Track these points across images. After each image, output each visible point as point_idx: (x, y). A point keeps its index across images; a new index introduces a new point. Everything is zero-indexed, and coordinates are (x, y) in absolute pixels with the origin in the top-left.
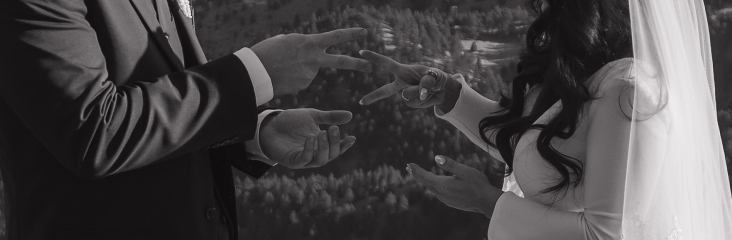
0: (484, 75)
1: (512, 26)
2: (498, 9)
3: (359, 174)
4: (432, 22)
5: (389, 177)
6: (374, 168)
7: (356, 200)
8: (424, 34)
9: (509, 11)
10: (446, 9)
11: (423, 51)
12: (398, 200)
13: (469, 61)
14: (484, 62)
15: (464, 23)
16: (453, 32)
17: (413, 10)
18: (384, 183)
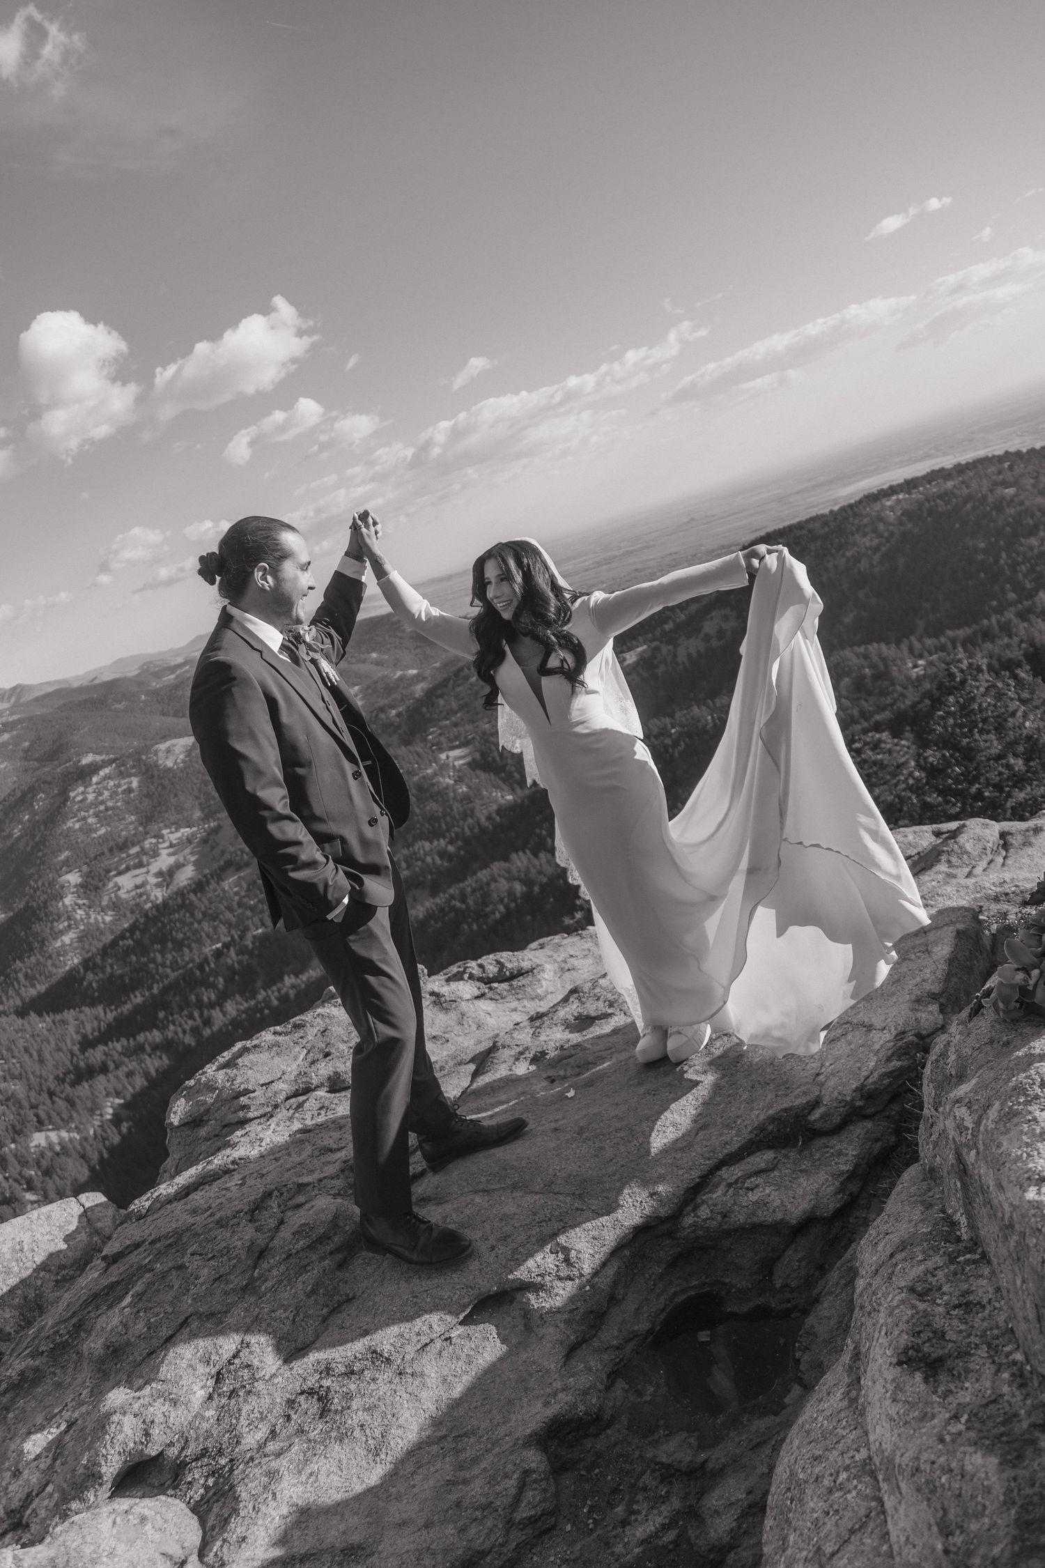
0: (459, 770)
1: (466, 737)
2: (455, 730)
3: (405, 852)
4: (419, 749)
5: (423, 847)
6: (412, 845)
7: (408, 868)
8: (417, 758)
9: (461, 729)
10: (425, 740)
11: (419, 768)
12: (433, 859)
13: (448, 765)
14: (457, 763)
15: (438, 744)
16: (433, 751)
17: (406, 746)
18: (422, 852)
